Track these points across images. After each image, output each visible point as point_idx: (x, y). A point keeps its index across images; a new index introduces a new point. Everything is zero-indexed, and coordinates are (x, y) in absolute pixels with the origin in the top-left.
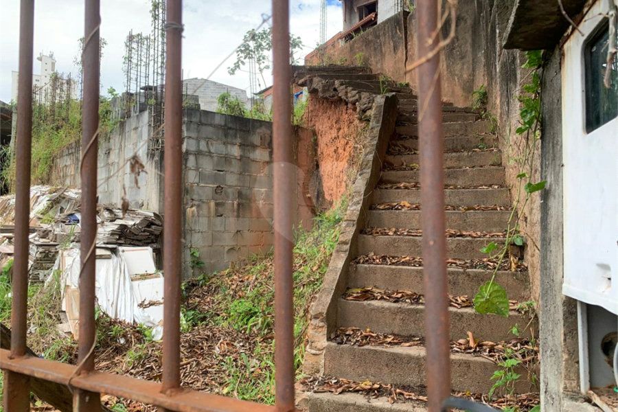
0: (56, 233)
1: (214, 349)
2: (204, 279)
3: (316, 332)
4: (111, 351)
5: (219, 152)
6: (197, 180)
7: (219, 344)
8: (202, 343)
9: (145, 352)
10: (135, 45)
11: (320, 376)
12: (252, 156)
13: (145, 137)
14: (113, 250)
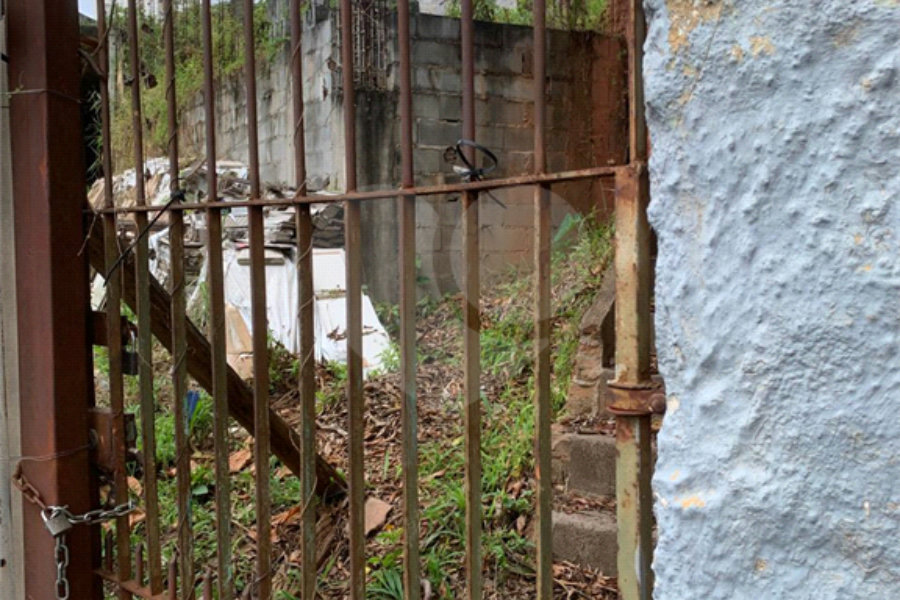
0: (197, 227)
1: (442, 391)
2: (430, 303)
3: (586, 354)
4: (290, 398)
5: (449, 88)
7: (448, 386)
8: (425, 385)
9: (341, 392)
11: (591, 416)
12: (506, 92)
13: (327, 65)
14: (287, 252)
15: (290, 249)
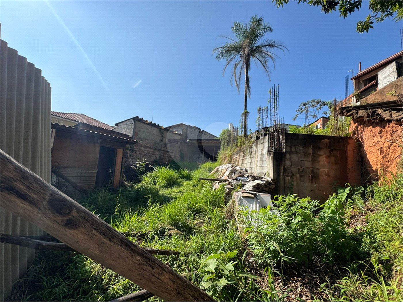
0: (233, 183)
6: (291, 165)
10: (261, 111)
12: (319, 153)
14: (255, 195)
15: (256, 194)
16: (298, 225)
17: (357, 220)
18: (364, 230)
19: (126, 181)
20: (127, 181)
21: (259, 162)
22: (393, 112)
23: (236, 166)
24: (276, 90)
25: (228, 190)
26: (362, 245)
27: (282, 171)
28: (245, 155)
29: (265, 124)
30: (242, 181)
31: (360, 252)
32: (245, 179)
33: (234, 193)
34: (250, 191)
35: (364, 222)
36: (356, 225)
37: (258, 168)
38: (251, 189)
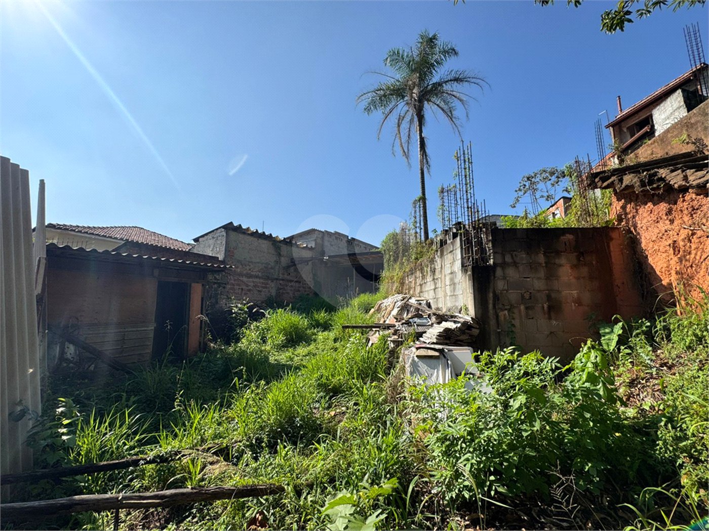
6: (506, 287)
10: (446, 194)
12: (557, 261)
13: (459, 256)
14: (441, 351)
15: (443, 349)
16: (521, 412)
17: (643, 387)
18: (659, 410)
19: (211, 341)
20: (214, 340)
21: (448, 287)
22: (689, 172)
23: (410, 298)
24: (466, 152)
25: (392, 345)
26: (658, 445)
27: (491, 302)
28: (423, 277)
29: (454, 217)
30: (418, 325)
31: (655, 461)
32: (425, 321)
33: (402, 352)
34: (433, 343)
35: (658, 393)
36: (643, 400)
37: (448, 298)
38: (435, 341)
